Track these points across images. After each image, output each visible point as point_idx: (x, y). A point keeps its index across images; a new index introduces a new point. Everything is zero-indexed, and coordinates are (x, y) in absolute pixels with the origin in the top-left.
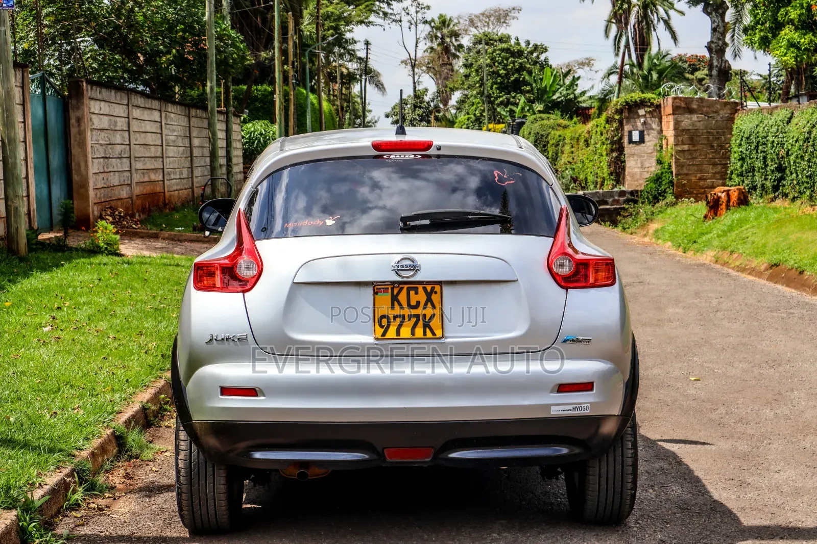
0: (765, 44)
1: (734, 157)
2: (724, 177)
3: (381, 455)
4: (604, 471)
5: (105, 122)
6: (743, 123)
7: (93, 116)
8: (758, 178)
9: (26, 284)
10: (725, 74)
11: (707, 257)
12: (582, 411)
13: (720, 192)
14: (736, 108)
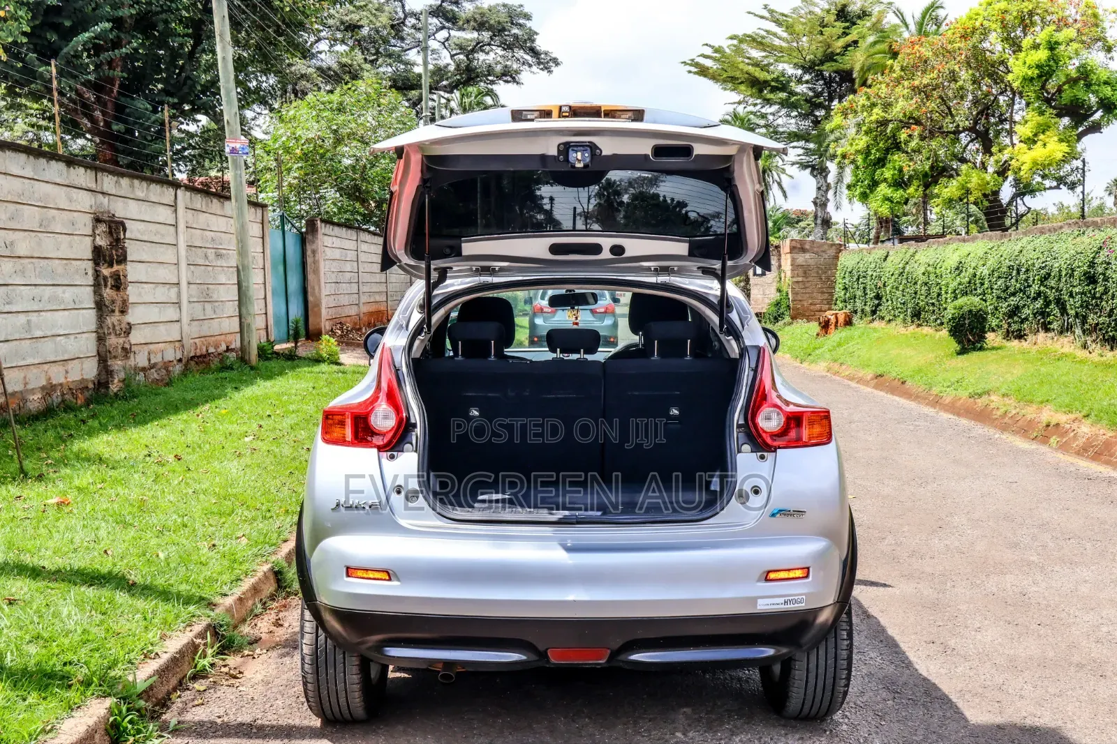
0: (864, 197)
1: (839, 287)
2: (830, 302)
3: (543, 655)
4: (812, 665)
5: (337, 254)
6: (847, 260)
7: (326, 249)
8: (859, 305)
9: (249, 391)
10: (827, 223)
11: (820, 367)
12: (796, 605)
13: (829, 315)
14: (839, 248)
